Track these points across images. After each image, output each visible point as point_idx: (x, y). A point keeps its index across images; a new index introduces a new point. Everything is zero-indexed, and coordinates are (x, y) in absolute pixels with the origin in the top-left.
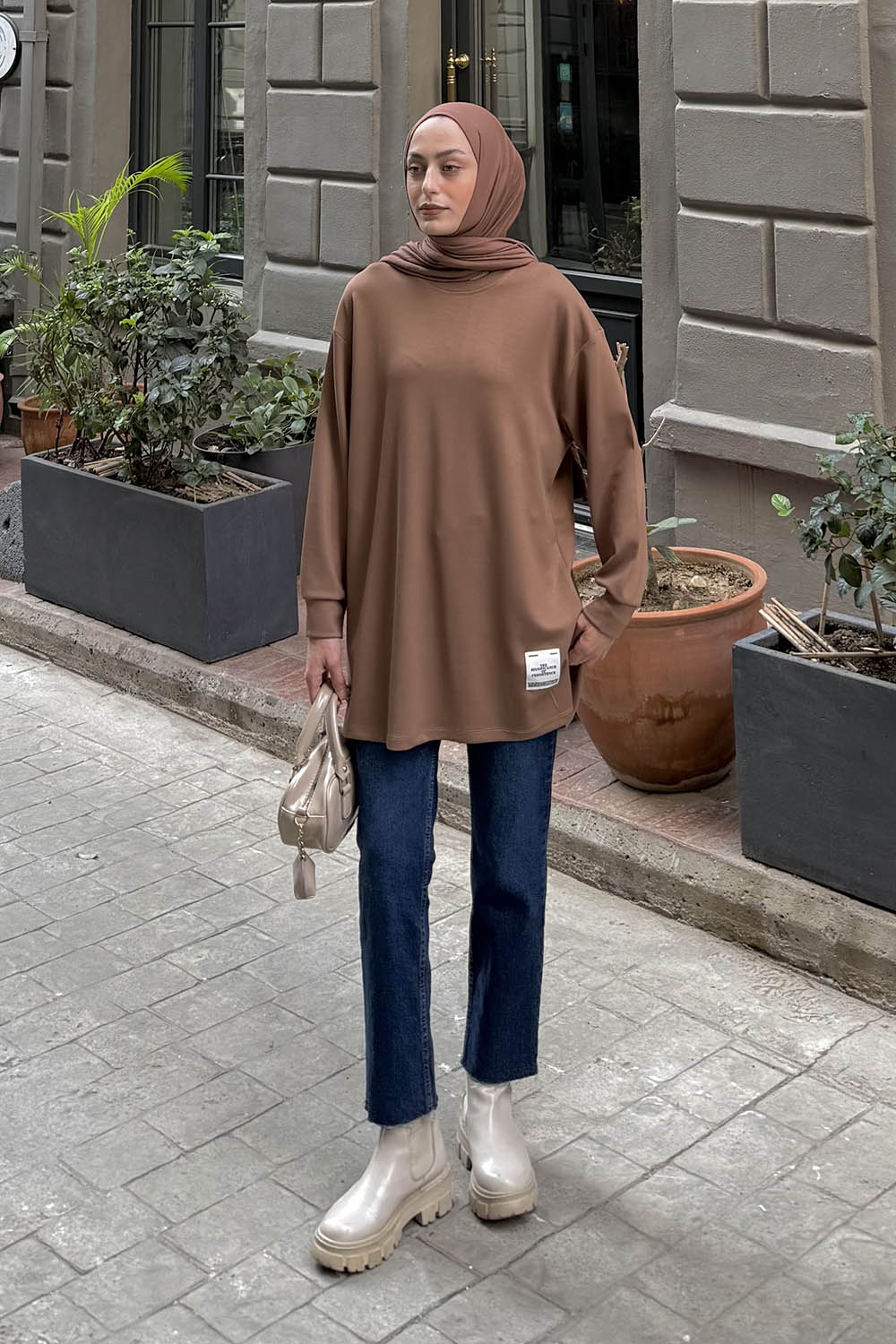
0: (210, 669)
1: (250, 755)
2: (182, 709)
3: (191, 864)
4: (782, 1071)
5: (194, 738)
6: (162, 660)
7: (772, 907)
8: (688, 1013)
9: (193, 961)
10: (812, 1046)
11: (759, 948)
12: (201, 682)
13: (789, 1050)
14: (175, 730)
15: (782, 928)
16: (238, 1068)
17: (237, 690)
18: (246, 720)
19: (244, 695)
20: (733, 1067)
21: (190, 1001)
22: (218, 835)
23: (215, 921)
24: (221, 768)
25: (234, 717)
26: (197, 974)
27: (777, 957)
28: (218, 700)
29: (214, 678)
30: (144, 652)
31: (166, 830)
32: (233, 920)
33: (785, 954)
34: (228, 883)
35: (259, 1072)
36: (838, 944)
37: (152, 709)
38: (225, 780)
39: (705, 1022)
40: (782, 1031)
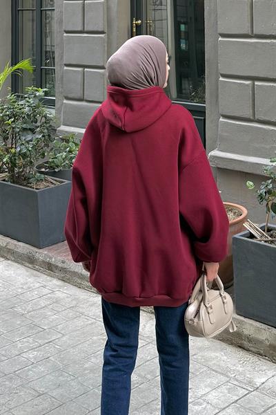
0: (41, 251)
1: (56, 282)
2: (30, 266)
3: (31, 322)
4: (247, 389)
5: (35, 276)
6: (22, 247)
7: (246, 332)
8: (214, 370)
9: (31, 356)
10: (259, 381)
11: (241, 347)
12: (37, 256)
13: (250, 382)
14: (28, 273)
15: (250, 340)
16: (46, 393)
17: (51, 258)
18: (54, 269)
19: (53, 259)
20: (229, 389)
21: (29, 370)
22: (42, 311)
23: (40, 341)
24: (44, 287)
25: (50, 268)
26: (32, 360)
27: (248, 350)
28: (43, 261)
29: (42, 254)
30: (16, 245)
31: (23, 309)
32: (47, 341)
33: (251, 349)
34: (45, 328)
35: (54, 395)
36: (270, 345)
37: (19, 266)
38: (45, 291)
39: (220, 373)
40: (248, 376)
